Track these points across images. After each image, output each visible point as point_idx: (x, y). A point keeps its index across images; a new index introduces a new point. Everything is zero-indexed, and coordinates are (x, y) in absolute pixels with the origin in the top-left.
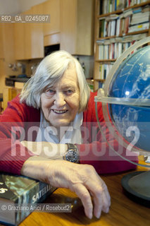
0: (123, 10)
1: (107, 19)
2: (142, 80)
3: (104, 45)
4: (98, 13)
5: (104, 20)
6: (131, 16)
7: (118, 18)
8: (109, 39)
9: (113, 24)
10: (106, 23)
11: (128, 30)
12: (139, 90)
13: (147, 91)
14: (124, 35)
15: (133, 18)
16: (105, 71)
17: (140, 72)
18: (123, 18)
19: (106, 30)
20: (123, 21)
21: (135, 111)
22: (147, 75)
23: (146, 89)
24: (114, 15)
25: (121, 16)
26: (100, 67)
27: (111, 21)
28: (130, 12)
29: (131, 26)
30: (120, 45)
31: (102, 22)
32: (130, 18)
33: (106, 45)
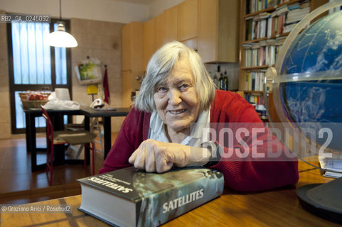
0: (275, 7)
1: (256, 18)
2: (330, 50)
3: (251, 49)
4: (245, 13)
5: (252, 20)
6: (286, 14)
7: (269, 17)
8: (257, 42)
9: (263, 24)
10: (254, 23)
11: (282, 30)
12: (326, 62)
13: (338, 62)
14: (278, 36)
15: (289, 15)
16: (253, 81)
17: (327, 41)
18: (277, 17)
19: (254, 31)
20: (276, 19)
21: (321, 90)
22: (337, 43)
23: (337, 60)
25: (274, 14)
26: (247, 76)
27: (260, 20)
28: (285, 9)
29: (286, 25)
30: (273, 49)
31: (248, 22)
32: (284, 16)
33: (255, 49)
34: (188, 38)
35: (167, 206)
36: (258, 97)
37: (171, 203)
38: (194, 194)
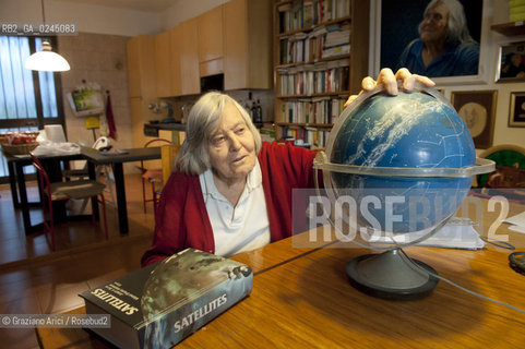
0: (313, 27)
1: (291, 38)
3: (287, 75)
4: (278, 31)
5: (287, 40)
6: (325, 35)
7: (307, 38)
8: (294, 66)
9: (299, 45)
10: (289, 44)
11: (321, 54)
14: (316, 60)
15: (328, 37)
16: (291, 112)
18: (314, 38)
19: (290, 54)
20: (314, 41)
24: (301, 33)
25: (311, 35)
26: (284, 106)
27: (297, 41)
28: (324, 31)
29: (325, 49)
30: (311, 75)
31: (283, 43)
32: (323, 38)
33: (291, 75)
34: (212, 59)
35: (180, 324)
36: (296, 130)
37: (185, 319)
38: (214, 302)
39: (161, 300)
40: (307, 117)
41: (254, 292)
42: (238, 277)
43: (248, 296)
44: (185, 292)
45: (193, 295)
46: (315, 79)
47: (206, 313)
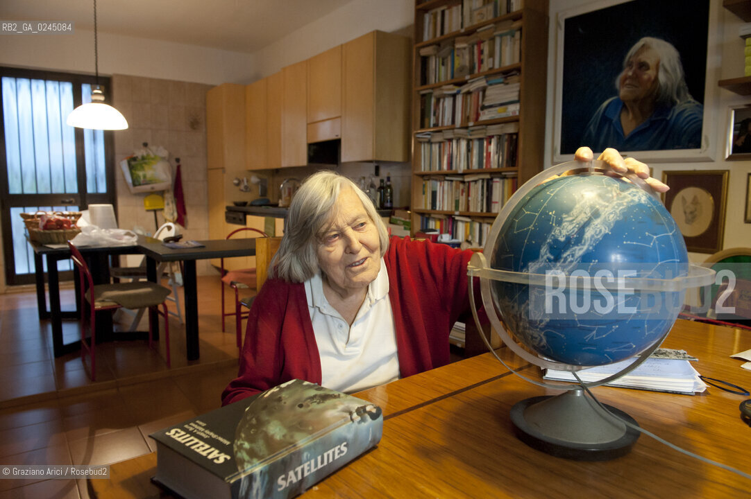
0: (467, 77)
1: (437, 93)
3: (430, 142)
4: (419, 82)
5: (431, 94)
6: (484, 90)
7: (458, 92)
8: (440, 131)
9: (448, 103)
10: (433, 101)
11: (478, 115)
14: (471, 124)
15: (488, 92)
16: (434, 194)
18: (469, 93)
19: (435, 114)
20: (469, 97)
24: (451, 86)
25: (465, 89)
26: (424, 186)
27: (444, 96)
28: (482, 83)
29: (483, 108)
30: (463, 144)
31: (425, 98)
32: (481, 94)
33: (436, 143)
34: (325, 118)
35: (285, 479)
36: (440, 220)
37: (291, 473)
38: (330, 452)
39: (260, 445)
40: (457, 202)
41: (384, 443)
42: (363, 420)
43: (374, 448)
44: (292, 437)
45: (303, 441)
46: (469, 150)
47: (320, 466)
